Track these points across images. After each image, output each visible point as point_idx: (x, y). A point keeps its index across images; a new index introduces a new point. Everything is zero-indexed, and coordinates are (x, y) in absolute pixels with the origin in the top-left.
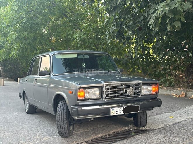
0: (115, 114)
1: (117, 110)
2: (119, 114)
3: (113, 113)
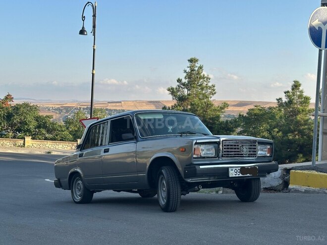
0: (234, 176)
1: (236, 171)
2: (237, 176)
3: (232, 174)
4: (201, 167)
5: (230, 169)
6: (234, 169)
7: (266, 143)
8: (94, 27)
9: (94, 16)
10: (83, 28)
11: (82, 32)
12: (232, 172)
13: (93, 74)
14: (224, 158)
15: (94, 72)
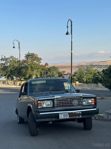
0: (63, 118)
1: (64, 115)
2: (65, 118)
3: (61, 117)
4: (40, 114)
5: (60, 114)
6: (63, 114)
7: (90, 97)
8: (71, 31)
9: (71, 26)
10: (68, 31)
11: (67, 34)
12: (61, 116)
13: (72, 53)
14: (57, 108)
15: (72, 52)
